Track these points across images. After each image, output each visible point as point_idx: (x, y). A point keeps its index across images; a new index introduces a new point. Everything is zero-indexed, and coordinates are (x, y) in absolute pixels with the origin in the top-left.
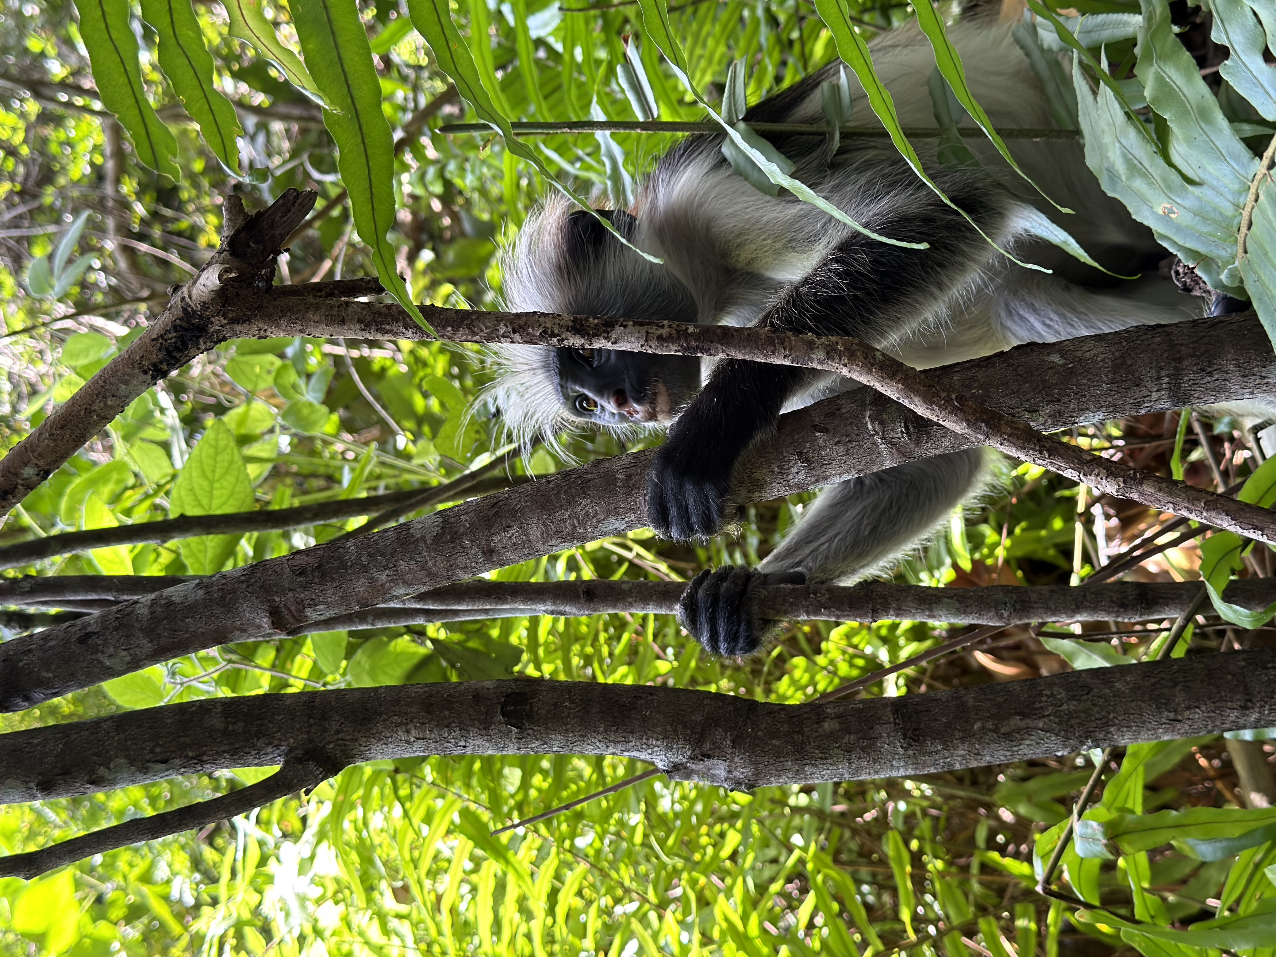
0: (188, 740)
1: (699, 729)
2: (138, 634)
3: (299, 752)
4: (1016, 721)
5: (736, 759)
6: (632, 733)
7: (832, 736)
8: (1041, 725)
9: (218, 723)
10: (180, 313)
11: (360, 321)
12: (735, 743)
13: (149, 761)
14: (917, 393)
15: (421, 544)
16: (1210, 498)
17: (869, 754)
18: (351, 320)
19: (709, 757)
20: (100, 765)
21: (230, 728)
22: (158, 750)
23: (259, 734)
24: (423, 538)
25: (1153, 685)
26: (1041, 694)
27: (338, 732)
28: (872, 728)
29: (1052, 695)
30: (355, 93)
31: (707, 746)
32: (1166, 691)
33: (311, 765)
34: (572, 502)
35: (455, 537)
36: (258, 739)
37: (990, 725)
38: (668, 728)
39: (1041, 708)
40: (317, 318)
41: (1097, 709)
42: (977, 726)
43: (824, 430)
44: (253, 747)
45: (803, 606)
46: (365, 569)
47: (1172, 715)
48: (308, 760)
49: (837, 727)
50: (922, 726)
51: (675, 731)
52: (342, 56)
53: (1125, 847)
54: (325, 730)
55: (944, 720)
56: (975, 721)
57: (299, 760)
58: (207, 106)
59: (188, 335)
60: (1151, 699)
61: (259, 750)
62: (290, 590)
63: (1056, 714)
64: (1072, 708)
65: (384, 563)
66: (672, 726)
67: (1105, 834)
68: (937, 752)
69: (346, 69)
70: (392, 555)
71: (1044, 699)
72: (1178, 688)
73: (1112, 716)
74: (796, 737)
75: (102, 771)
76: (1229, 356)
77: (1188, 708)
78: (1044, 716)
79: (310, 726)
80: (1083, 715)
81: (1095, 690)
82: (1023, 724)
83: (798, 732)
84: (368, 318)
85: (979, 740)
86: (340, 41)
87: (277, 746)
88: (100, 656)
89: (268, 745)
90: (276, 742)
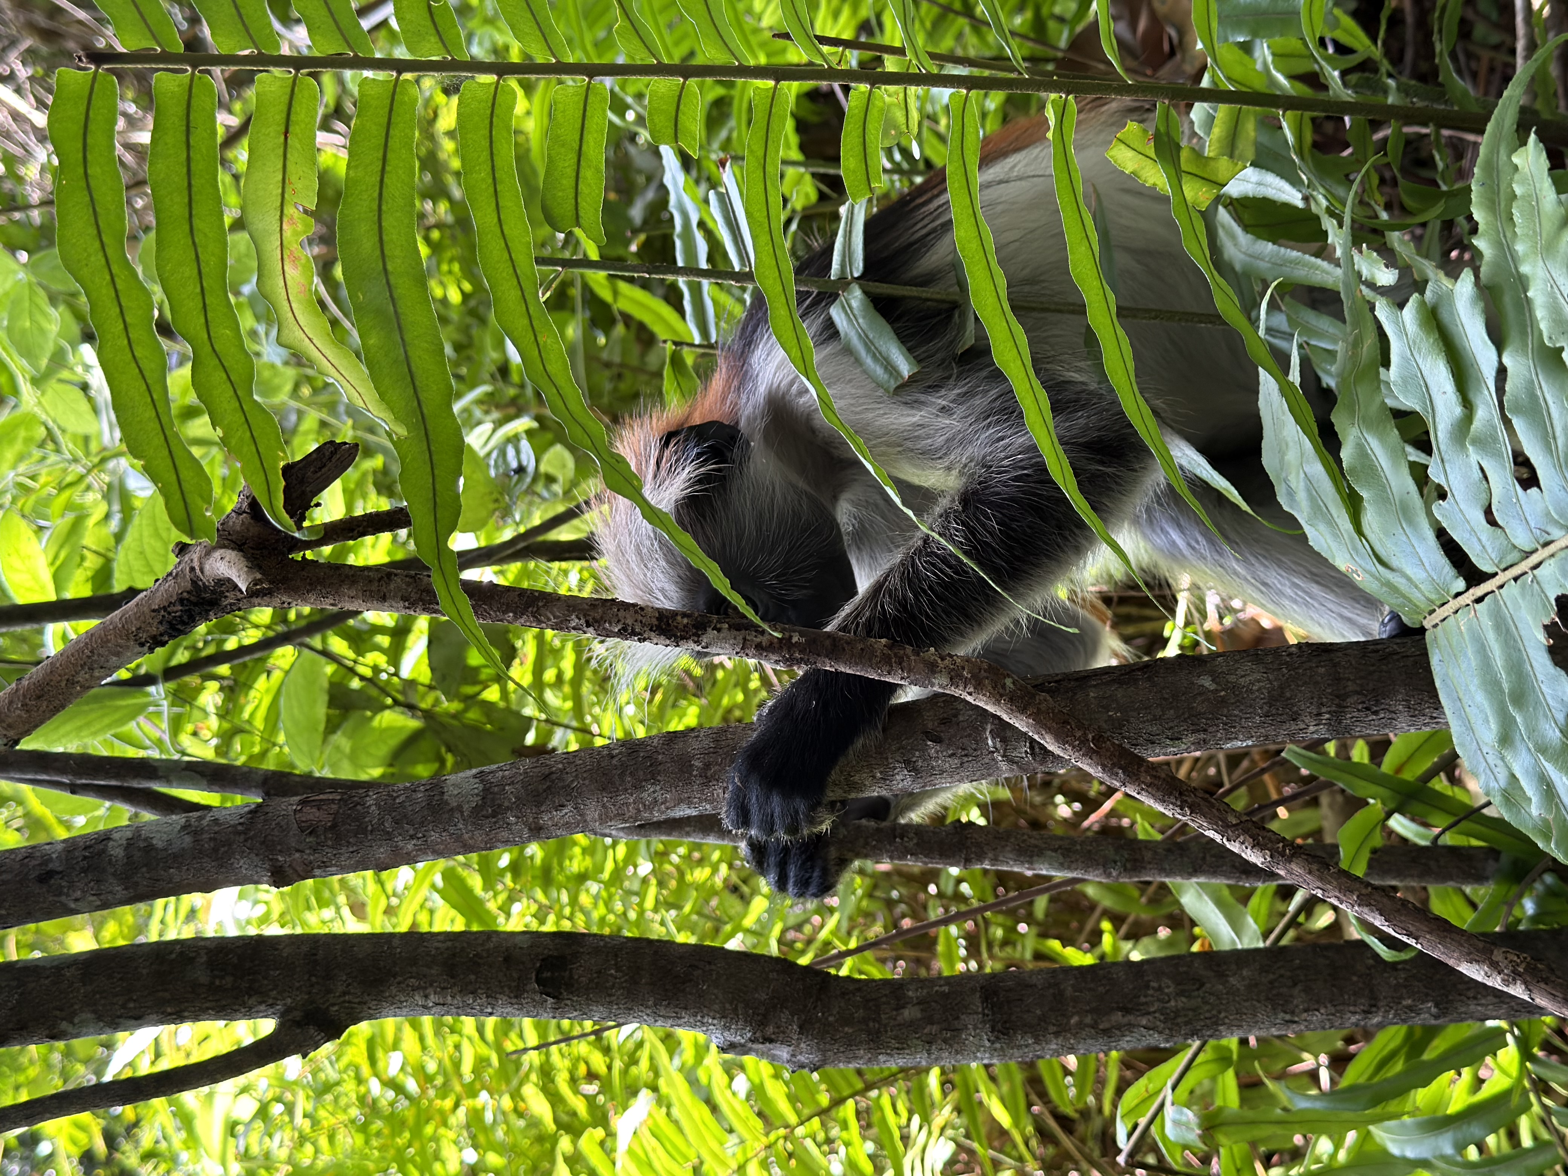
0: (167, 995)
1: (762, 1010)
2: (111, 880)
3: (297, 1015)
4: (1118, 1017)
5: (802, 1045)
6: (686, 1008)
7: (913, 1026)
8: (1144, 1022)
9: (202, 976)
10: (188, 586)
11: (404, 599)
12: (802, 1030)
13: (120, 1017)
14: (1049, 730)
15: (458, 815)
16: (1364, 891)
17: (951, 1046)
18: (394, 598)
19: (771, 1041)
20: (63, 1019)
21: (217, 982)
22: (131, 1005)
23: (252, 991)
24: (460, 808)
25: (1271, 982)
26: (1147, 987)
27: (344, 994)
28: (958, 1018)
29: (1160, 989)
30: (423, 396)
31: (770, 1030)
32: (1284, 990)
33: (312, 1030)
34: (638, 787)
35: (498, 811)
36: (250, 996)
37: (1088, 1020)
38: (728, 1006)
39: (1146, 1003)
40: (353, 593)
41: (1207, 1007)
42: (1074, 1020)
43: (938, 740)
44: (243, 1005)
45: (887, 851)
46: (389, 836)
47: (1288, 1017)
48: (308, 1024)
49: (919, 1015)
50: (1013, 1018)
51: (735, 1010)
52: (410, 354)
53: (1221, 1139)
54: (329, 991)
55: (1038, 1012)
56: (1073, 1014)
57: (298, 1024)
58: (248, 434)
59: (197, 609)
60: (1268, 999)
61: (251, 1008)
62: (298, 851)
63: (1161, 1011)
64: (1180, 1005)
65: (411, 832)
66: (731, 1003)
67: (1200, 1126)
68: (1027, 1046)
69: (414, 369)
70: (422, 824)
71: (1151, 992)
72: (1299, 987)
73: (1223, 1015)
74: (871, 1024)
75: (64, 1025)
76: (1400, 697)
77: (1306, 1010)
78: (1149, 1013)
79: (312, 986)
80: (1191, 1013)
81: (1208, 985)
82: (1125, 1020)
83: (874, 1020)
84: (414, 596)
85: (1075, 1035)
86: (408, 337)
87: (271, 1006)
88: (63, 898)
89: (260, 1003)
90: (271, 1001)
